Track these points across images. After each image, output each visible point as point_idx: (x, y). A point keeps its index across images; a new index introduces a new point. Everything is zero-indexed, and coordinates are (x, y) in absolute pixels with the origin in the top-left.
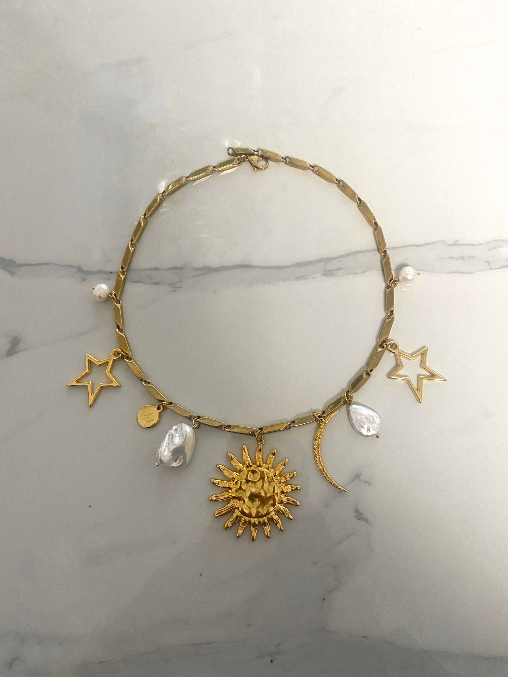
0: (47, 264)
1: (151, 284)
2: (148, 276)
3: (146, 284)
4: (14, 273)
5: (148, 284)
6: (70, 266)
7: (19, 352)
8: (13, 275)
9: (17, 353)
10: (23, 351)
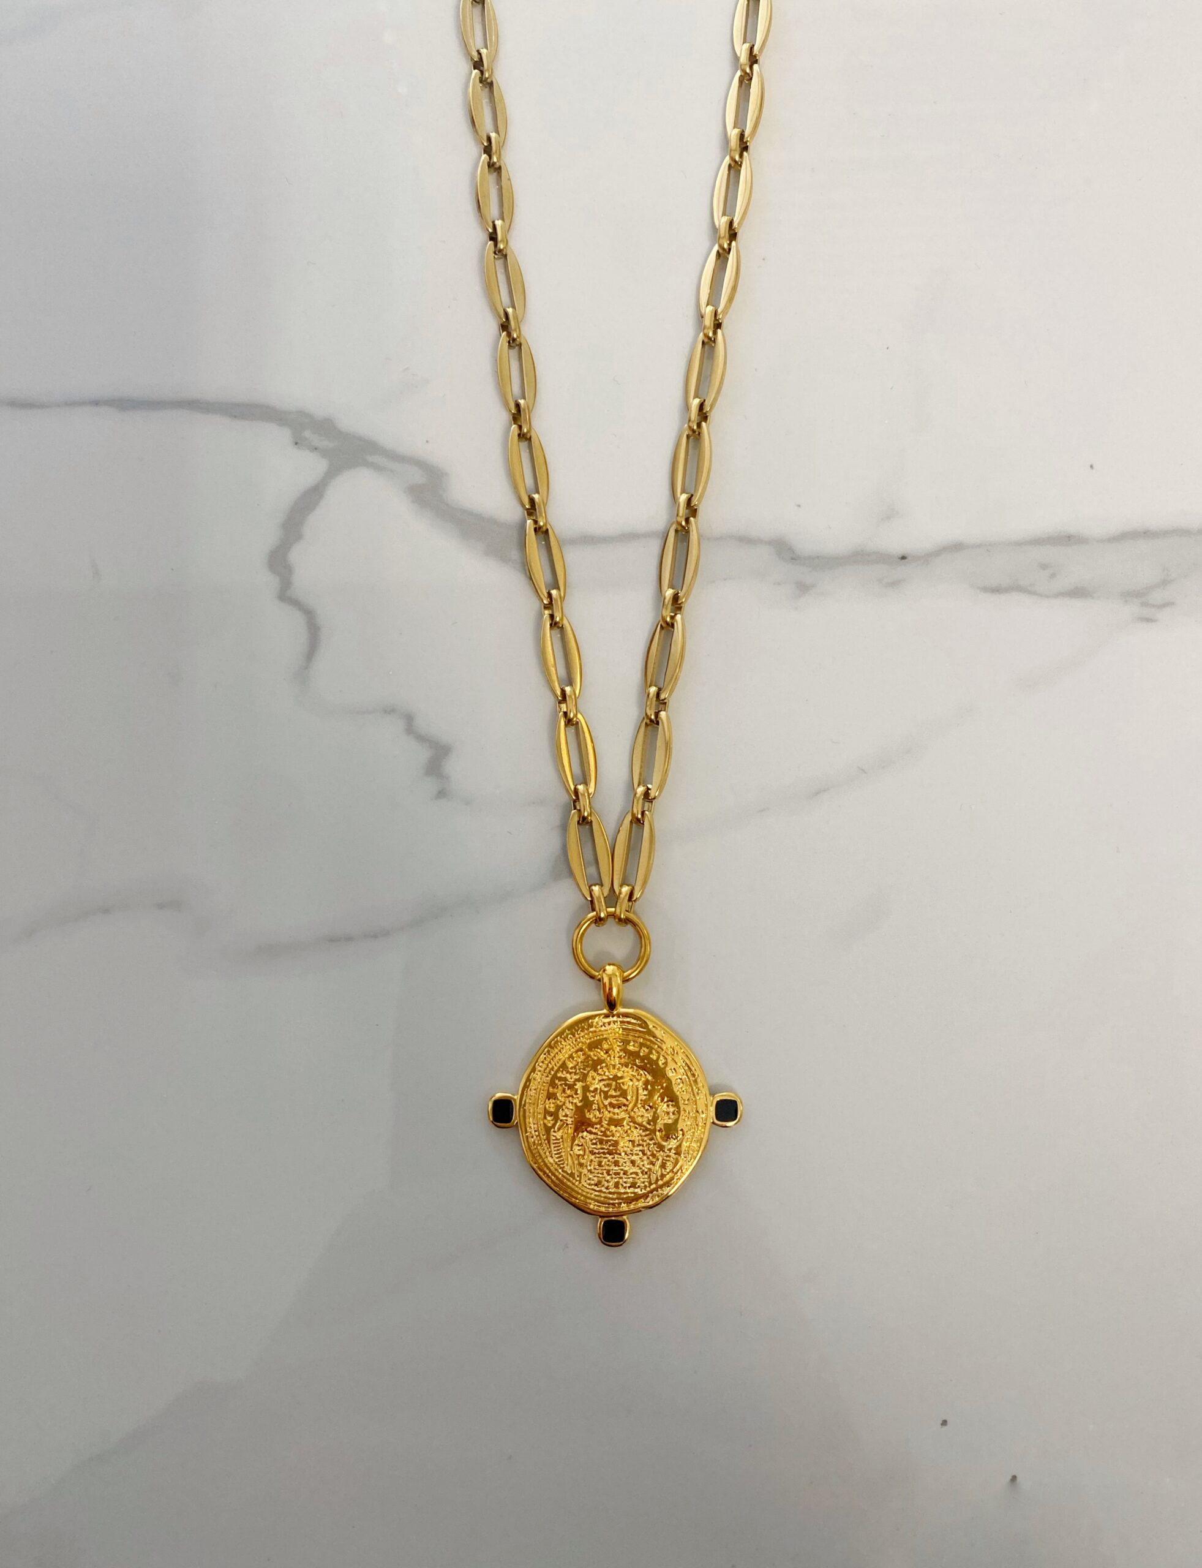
1: (1056, 596)
2: (1044, 567)
3: (1041, 595)
5: (1047, 597)
6: (746, 540)
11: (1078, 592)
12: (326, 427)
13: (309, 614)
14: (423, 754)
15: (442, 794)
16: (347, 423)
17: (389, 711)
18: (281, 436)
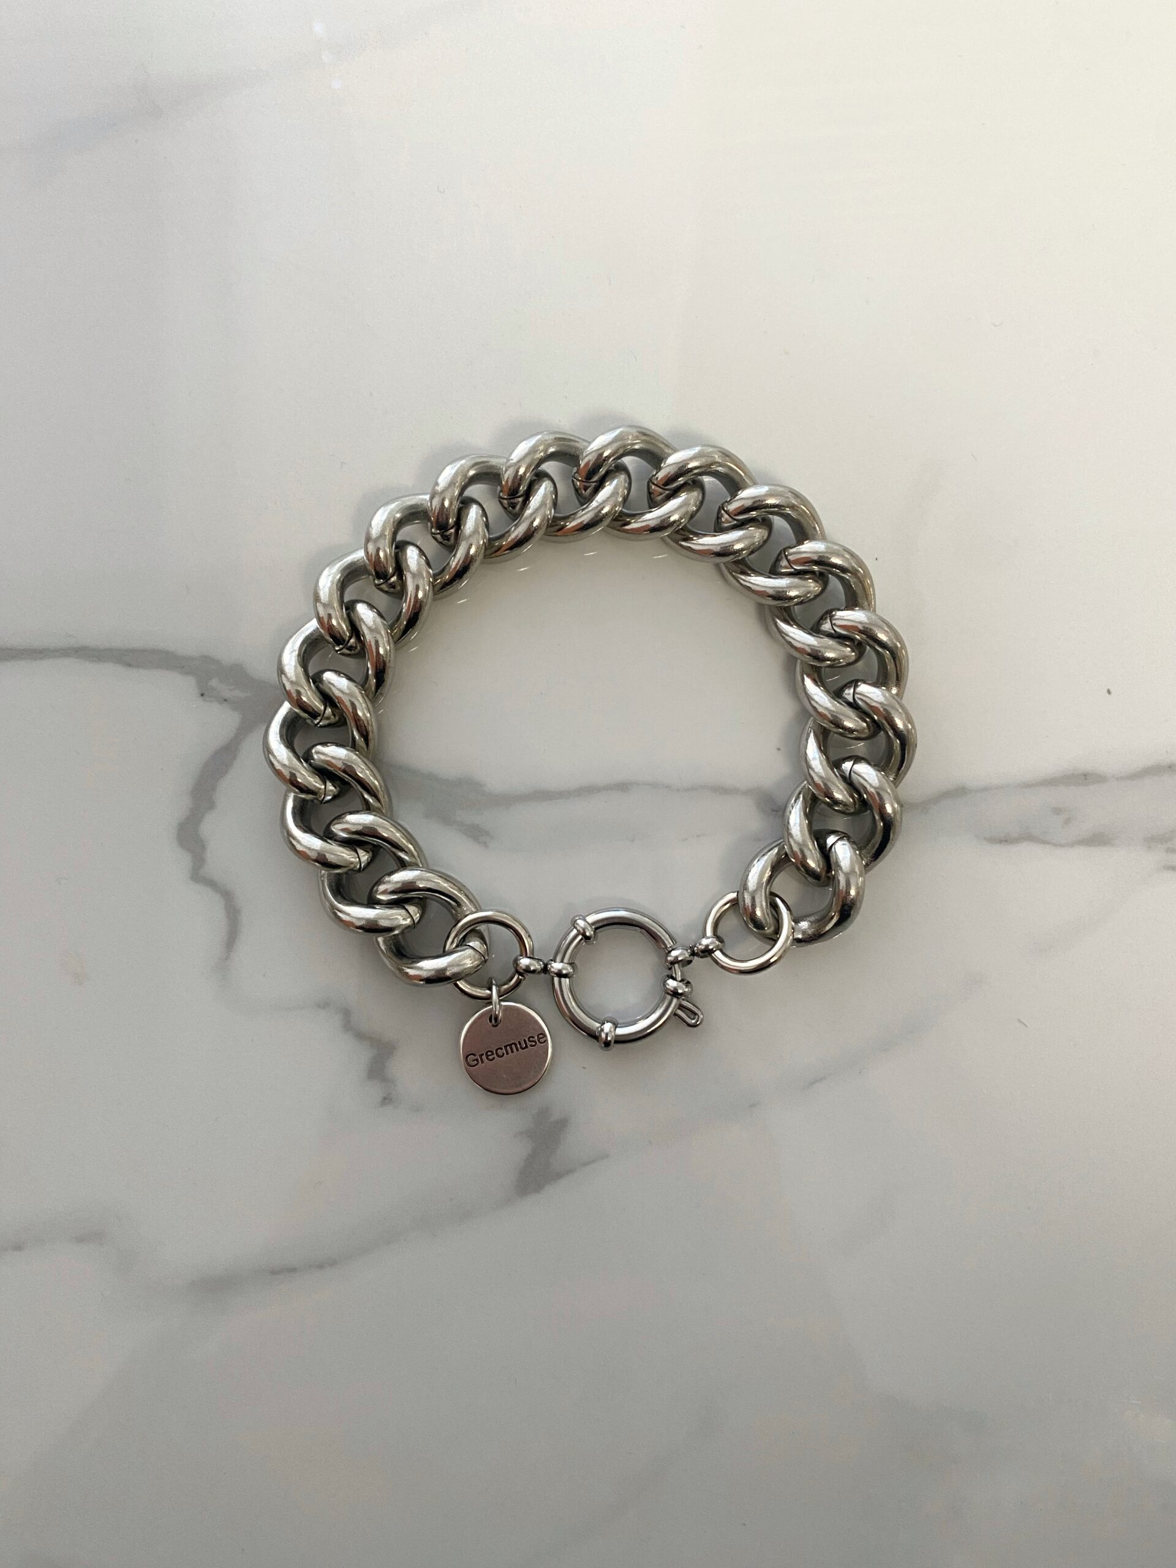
0: (623, 787)
1: (1073, 844)
2: (1057, 811)
3: (1055, 845)
4: (487, 833)
5: (1062, 846)
6: (721, 791)
7: (569, 1172)
8: (485, 845)
9: (559, 1176)
10: (585, 1164)
11: (1098, 839)
12: (236, 674)
13: (226, 894)
14: (361, 1055)
15: (387, 1100)
16: (260, 668)
17: (323, 1005)
18: (184, 685)
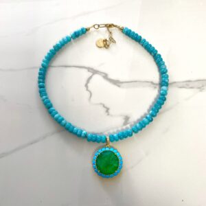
11: (192, 88)
12: (92, 69)
13: (90, 92)
14: (105, 109)
15: (108, 115)
16: (95, 69)
17: (101, 104)
18: (86, 70)
